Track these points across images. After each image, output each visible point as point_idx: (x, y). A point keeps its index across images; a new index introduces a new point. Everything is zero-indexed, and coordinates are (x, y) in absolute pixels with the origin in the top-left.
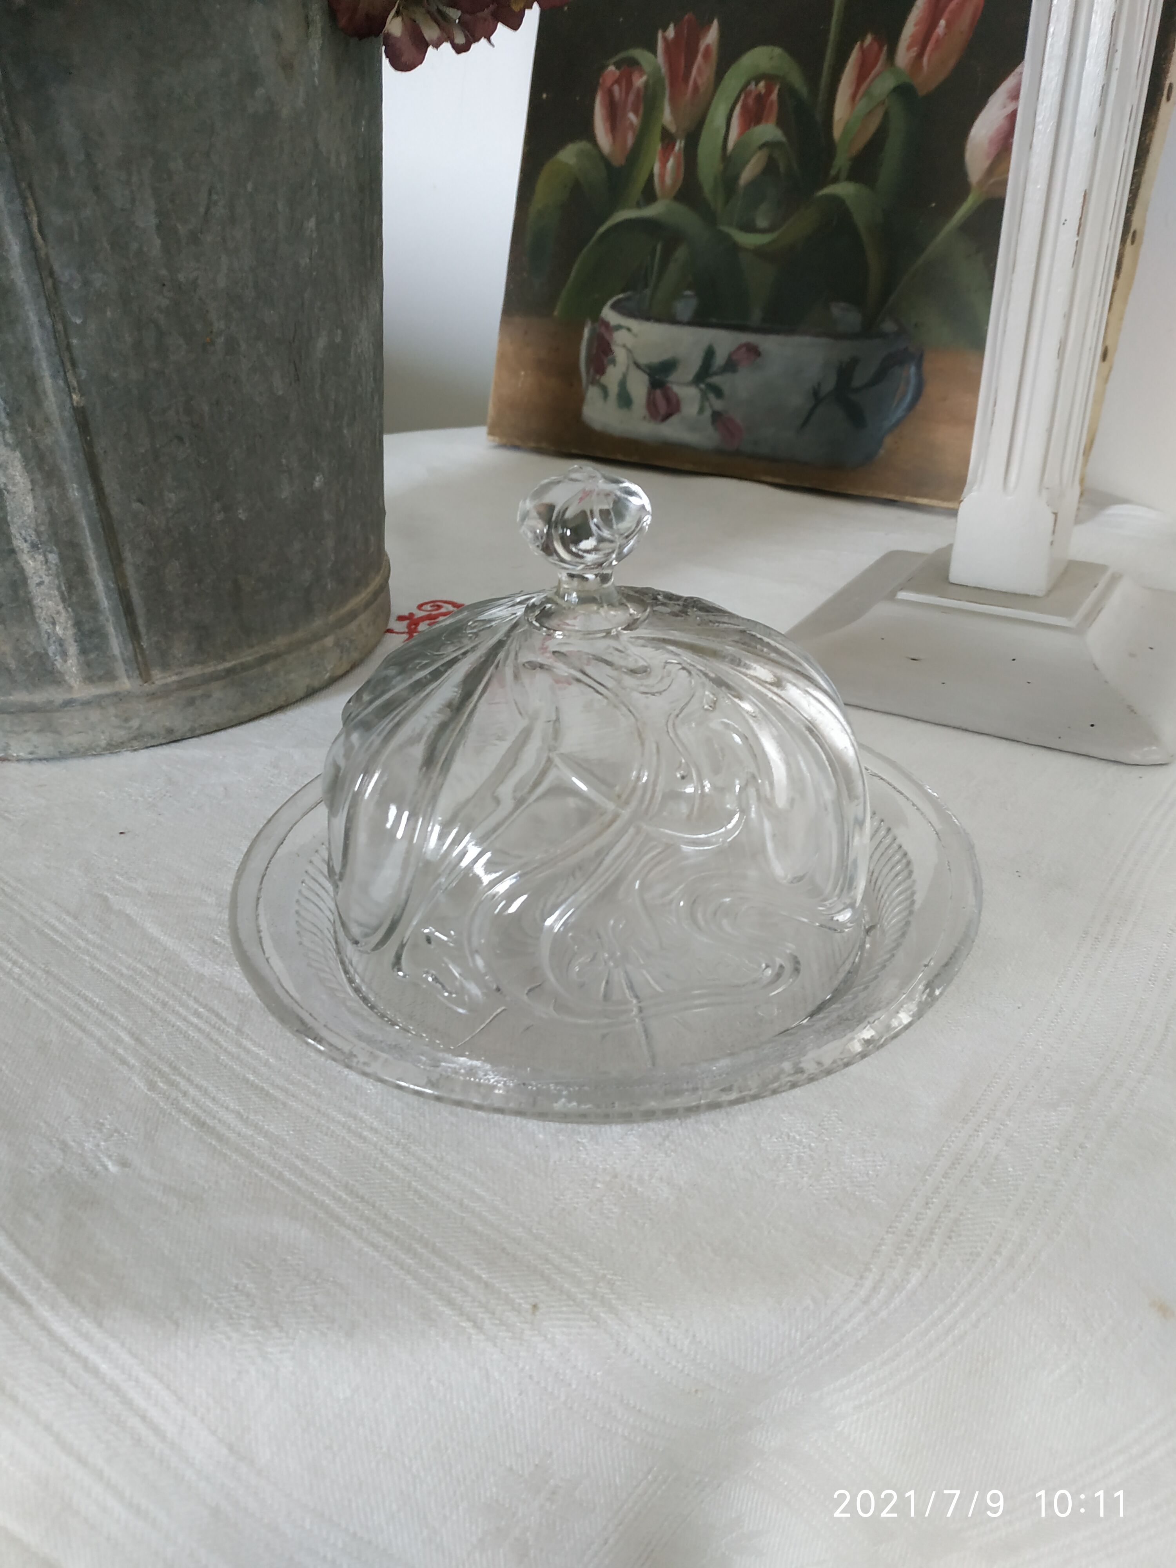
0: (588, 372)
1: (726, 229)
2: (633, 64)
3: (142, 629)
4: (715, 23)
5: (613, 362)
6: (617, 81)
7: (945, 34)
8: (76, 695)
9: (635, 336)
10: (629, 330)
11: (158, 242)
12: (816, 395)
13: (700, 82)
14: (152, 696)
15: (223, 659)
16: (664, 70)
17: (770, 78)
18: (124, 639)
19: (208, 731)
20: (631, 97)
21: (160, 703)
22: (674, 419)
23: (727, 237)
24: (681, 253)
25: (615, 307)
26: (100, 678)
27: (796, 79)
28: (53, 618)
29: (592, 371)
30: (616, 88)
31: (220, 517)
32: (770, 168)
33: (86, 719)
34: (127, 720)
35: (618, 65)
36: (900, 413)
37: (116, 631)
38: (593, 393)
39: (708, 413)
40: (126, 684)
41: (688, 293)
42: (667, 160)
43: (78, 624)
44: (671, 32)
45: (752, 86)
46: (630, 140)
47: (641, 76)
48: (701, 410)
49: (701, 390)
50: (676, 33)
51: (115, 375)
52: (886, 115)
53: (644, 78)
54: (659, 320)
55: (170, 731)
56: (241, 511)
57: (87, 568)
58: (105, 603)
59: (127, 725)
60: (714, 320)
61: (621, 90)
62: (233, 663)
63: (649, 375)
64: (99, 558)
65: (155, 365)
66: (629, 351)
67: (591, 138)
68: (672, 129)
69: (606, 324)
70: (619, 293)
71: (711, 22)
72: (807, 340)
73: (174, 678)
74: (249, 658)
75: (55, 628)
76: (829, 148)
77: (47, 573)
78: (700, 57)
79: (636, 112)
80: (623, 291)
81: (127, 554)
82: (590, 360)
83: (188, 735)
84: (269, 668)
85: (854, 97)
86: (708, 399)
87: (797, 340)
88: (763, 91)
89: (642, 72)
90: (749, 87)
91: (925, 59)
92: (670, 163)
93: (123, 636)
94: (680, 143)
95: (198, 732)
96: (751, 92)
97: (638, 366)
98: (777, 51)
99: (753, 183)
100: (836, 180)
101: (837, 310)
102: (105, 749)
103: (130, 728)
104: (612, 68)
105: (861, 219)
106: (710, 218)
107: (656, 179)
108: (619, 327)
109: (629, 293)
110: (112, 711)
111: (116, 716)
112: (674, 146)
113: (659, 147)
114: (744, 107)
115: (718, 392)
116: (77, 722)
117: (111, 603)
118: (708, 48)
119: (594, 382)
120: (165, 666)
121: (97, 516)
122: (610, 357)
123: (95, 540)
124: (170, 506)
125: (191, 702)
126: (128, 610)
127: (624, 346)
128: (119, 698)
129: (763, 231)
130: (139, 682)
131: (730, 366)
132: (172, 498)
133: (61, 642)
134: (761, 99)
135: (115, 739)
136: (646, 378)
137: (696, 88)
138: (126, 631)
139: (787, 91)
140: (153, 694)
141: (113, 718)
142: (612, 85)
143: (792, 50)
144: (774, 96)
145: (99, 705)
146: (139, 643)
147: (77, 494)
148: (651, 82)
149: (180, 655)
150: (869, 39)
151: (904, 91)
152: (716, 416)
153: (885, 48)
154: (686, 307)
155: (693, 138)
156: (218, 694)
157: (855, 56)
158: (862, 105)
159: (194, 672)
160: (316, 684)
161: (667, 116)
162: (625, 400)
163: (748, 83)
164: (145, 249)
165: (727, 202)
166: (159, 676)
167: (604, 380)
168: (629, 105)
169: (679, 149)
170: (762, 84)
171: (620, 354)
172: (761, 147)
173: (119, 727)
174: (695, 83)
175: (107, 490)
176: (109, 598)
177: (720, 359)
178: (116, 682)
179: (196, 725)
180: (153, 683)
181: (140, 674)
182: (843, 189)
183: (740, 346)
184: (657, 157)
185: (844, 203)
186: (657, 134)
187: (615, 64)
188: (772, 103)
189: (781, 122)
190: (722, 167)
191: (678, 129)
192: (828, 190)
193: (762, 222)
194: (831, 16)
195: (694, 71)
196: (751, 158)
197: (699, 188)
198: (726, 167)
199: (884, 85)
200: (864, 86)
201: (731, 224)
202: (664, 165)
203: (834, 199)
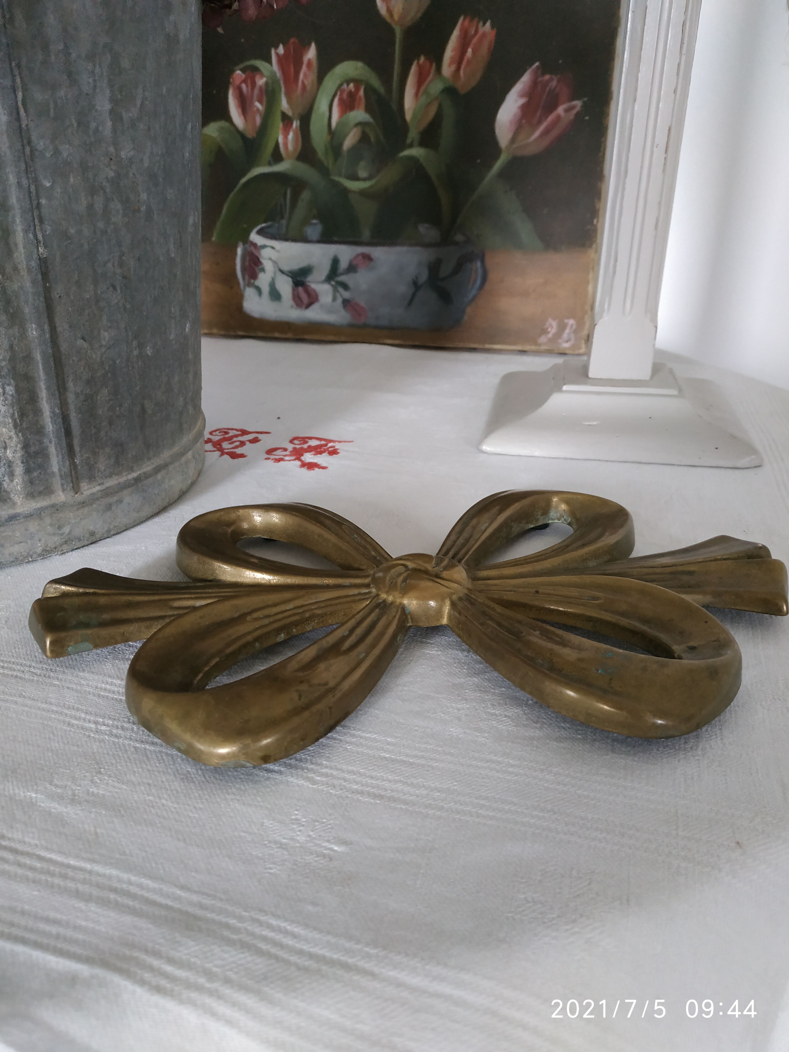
0: (244, 279)
1: (337, 178)
2: (256, 70)
3: (77, 448)
4: (313, 46)
5: (263, 270)
6: (244, 81)
7: (473, 57)
8: (19, 510)
9: (278, 251)
10: (273, 248)
11: (109, 124)
12: (415, 284)
13: (306, 82)
14: (83, 504)
15: (132, 470)
16: (279, 74)
17: (357, 82)
18: (63, 458)
19: (119, 531)
20: (256, 92)
21: (86, 510)
22: (315, 306)
23: (336, 185)
24: (306, 195)
25: (259, 233)
26: (40, 493)
27: (376, 82)
28: (5, 443)
29: (247, 277)
30: (244, 86)
31: (136, 353)
32: (364, 139)
33: (26, 530)
34: (60, 528)
35: (243, 70)
36: (474, 292)
37: (56, 451)
38: (249, 293)
39: (339, 300)
40: (61, 497)
41: (314, 221)
42: (288, 134)
43: (26, 447)
44: (281, 50)
45: (345, 86)
46: (258, 120)
47: (262, 78)
48: (334, 299)
49: (332, 286)
50: (285, 51)
51: (72, 231)
52: (440, 106)
53: (264, 80)
54: (295, 240)
55: (92, 534)
56: (148, 348)
57: (38, 397)
58: (50, 427)
59: (60, 532)
60: (336, 239)
61: (247, 86)
62: (138, 473)
63: (292, 277)
64: (48, 388)
65: (101, 225)
66: (275, 262)
67: (228, 119)
68: (290, 113)
69: (255, 245)
70: (262, 223)
71: (310, 45)
72: (405, 249)
73: (98, 488)
74: (149, 468)
75: (6, 452)
76: (405, 126)
77: (3, 403)
78: (304, 67)
79: (260, 102)
80: (265, 222)
81: (70, 385)
82: (244, 269)
83: (105, 536)
84: (159, 476)
85: (417, 94)
86: (338, 291)
87: (397, 249)
88: (353, 90)
89: (262, 75)
90: (342, 87)
91: (461, 72)
92: (291, 136)
93: (62, 455)
94: (296, 122)
95: (112, 533)
96: (344, 90)
97: (282, 272)
98: (360, 64)
99: (354, 149)
100: (411, 146)
101: (423, 228)
102: (39, 555)
103: (62, 534)
104: (238, 72)
105: (432, 171)
106: (324, 171)
107: (281, 147)
108: (264, 247)
109: (269, 223)
110: (48, 520)
111: (51, 525)
112: (292, 124)
113: (281, 125)
114: (341, 100)
115: (345, 287)
116: (18, 534)
117: (55, 426)
118: (309, 61)
119: (249, 285)
120: (92, 478)
121: (50, 351)
122: (260, 267)
123: (47, 374)
124: (104, 343)
125: (109, 507)
126: (68, 433)
127: (270, 259)
128: (56, 508)
129: (364, 180)
130: (72, 493)
131: (352, 268)
132: (106, 336)
133: (10, 464)
134: (352, 96)
135: (49, 545)
136: (290, 280)
137: (304, 87)
138: (65, 450)
139: (369, 90)
140: (83, 503)
141: (49, 527)
142: (241, 83)
143: (370, 63)
144: (361, 93)
145: (40, 518)
146: (73, 460)
147: (35, 333)
148: (270, 82)
149: (103, 468)
150: (422, 59)
151: (450, 91)
152: (346, 303)
153: (434, 65)
154: (314, 230)
155: (305, 120)
156: (127, 500)
157: (414, 69)
158: (423, 99)
159: (111, 482)
160: (184, 488)
161: (284, 104)
162: (275, 295)
163: (341, 85)
164: (100, 128)
165: (335, 161)
166: (86, 488)
167: (257, 283)
168: (255, 97)
169: (296, 125)
170: (352, 85)
171: (267, 265)
172: (356, 125)
173: (54, 534)
174: (303, 83)
175: (59, 329)
176: (54, 422)
177: (343, 265)
178: (53, 496)
179: (112, 527)
180: (82, 494)
181: (73, 487)
182: (416, 152)
183: (358, 255)
184: (280, 132)
185: (418, 160)
186: (278, 117)
187: (241, 70)
188: (360, 97)
189: (368, 109)
190: (329, 138)
191: (293, 113)
192: (406, 153)
193: (363, 173)
194: (394, 44)
195: (301, 76)
196: (349, 132)
197: (314, 152)
198: (332, 138)
199: (436, 87)
200: (423, 88)
201: (340, 175)
202: (286, 137)
203: (411, 158)
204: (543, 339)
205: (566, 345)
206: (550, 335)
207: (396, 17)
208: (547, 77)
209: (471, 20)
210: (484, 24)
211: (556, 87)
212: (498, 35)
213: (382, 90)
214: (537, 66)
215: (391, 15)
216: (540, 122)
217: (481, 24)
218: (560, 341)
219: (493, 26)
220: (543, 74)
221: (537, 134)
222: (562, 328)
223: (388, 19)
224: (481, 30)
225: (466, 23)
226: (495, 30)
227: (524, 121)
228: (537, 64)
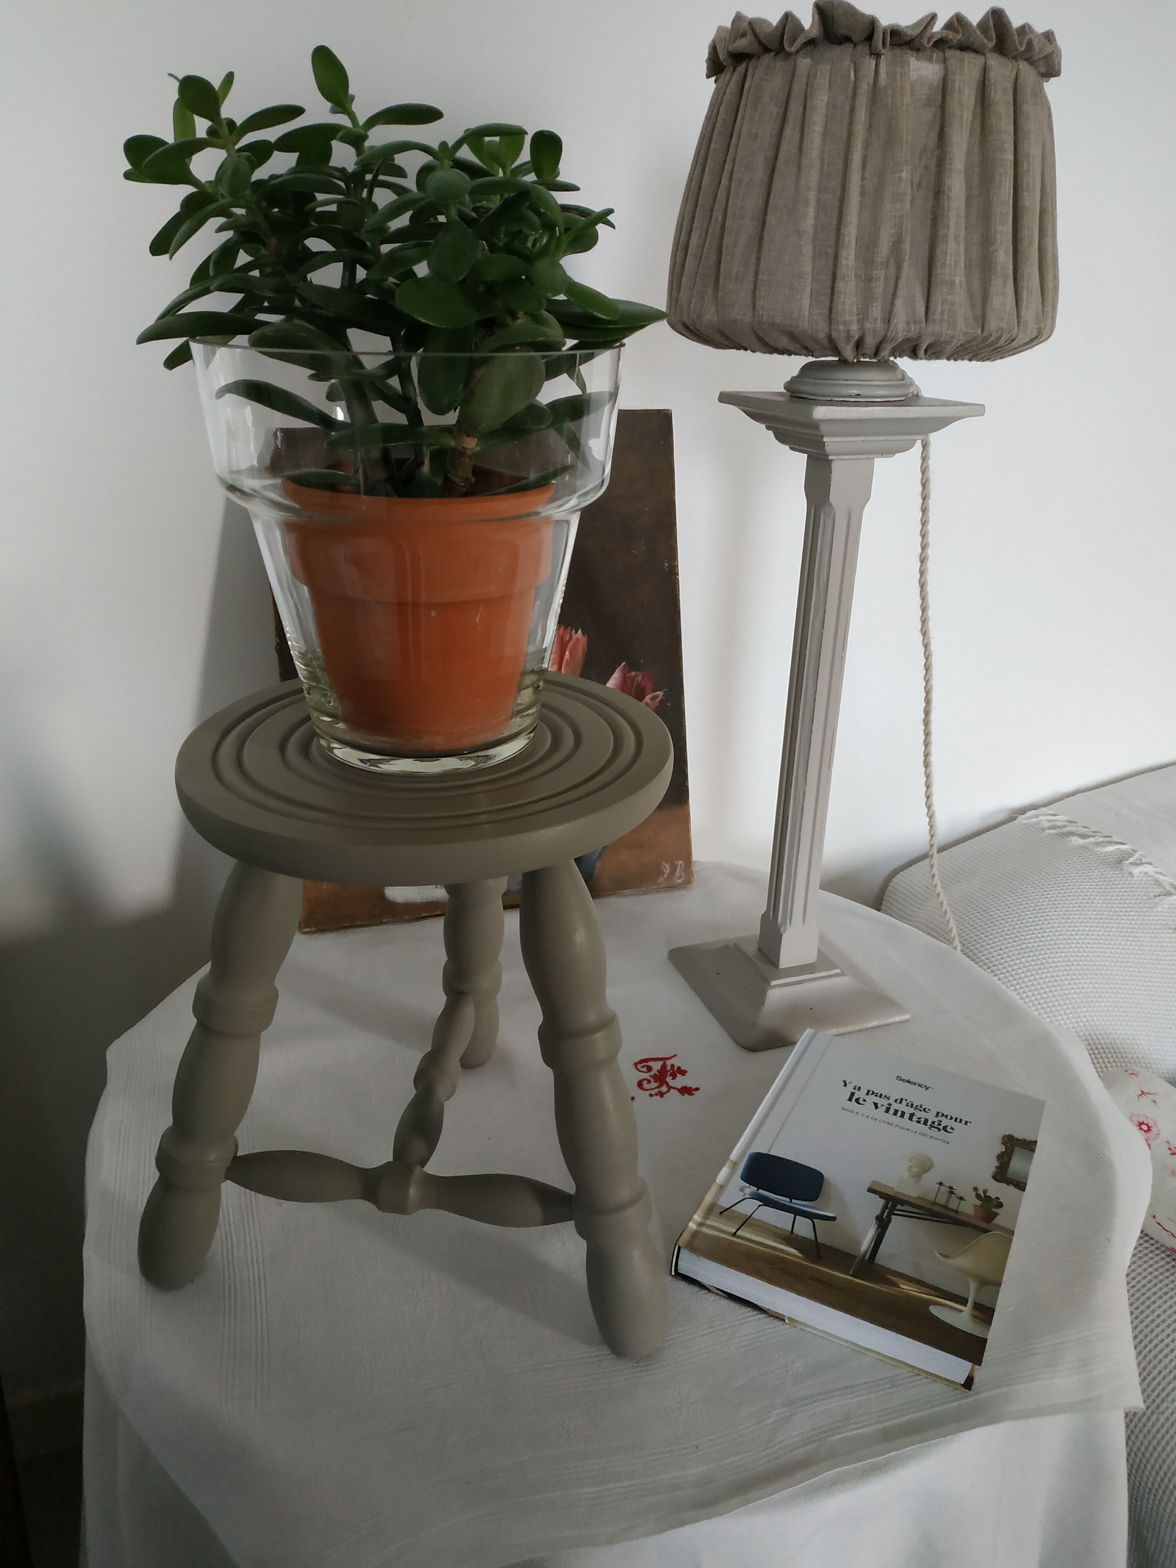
7: (571, 657)
91: (563, 671)
204: (661, 879)
205: (679, 881)
206: (666, 875)
208: (633, 673)
209: (565, 629)
210: (576, 633)
211: (641, 680)
212: (589, 640)
214: (625, 666)
218: (675, 879)
219: (583, 633)
220: (630, 671)
222: (674, 868)
224: (574, 636)
225: (561, 631)
226: (586, 636)
228: (624, 663)
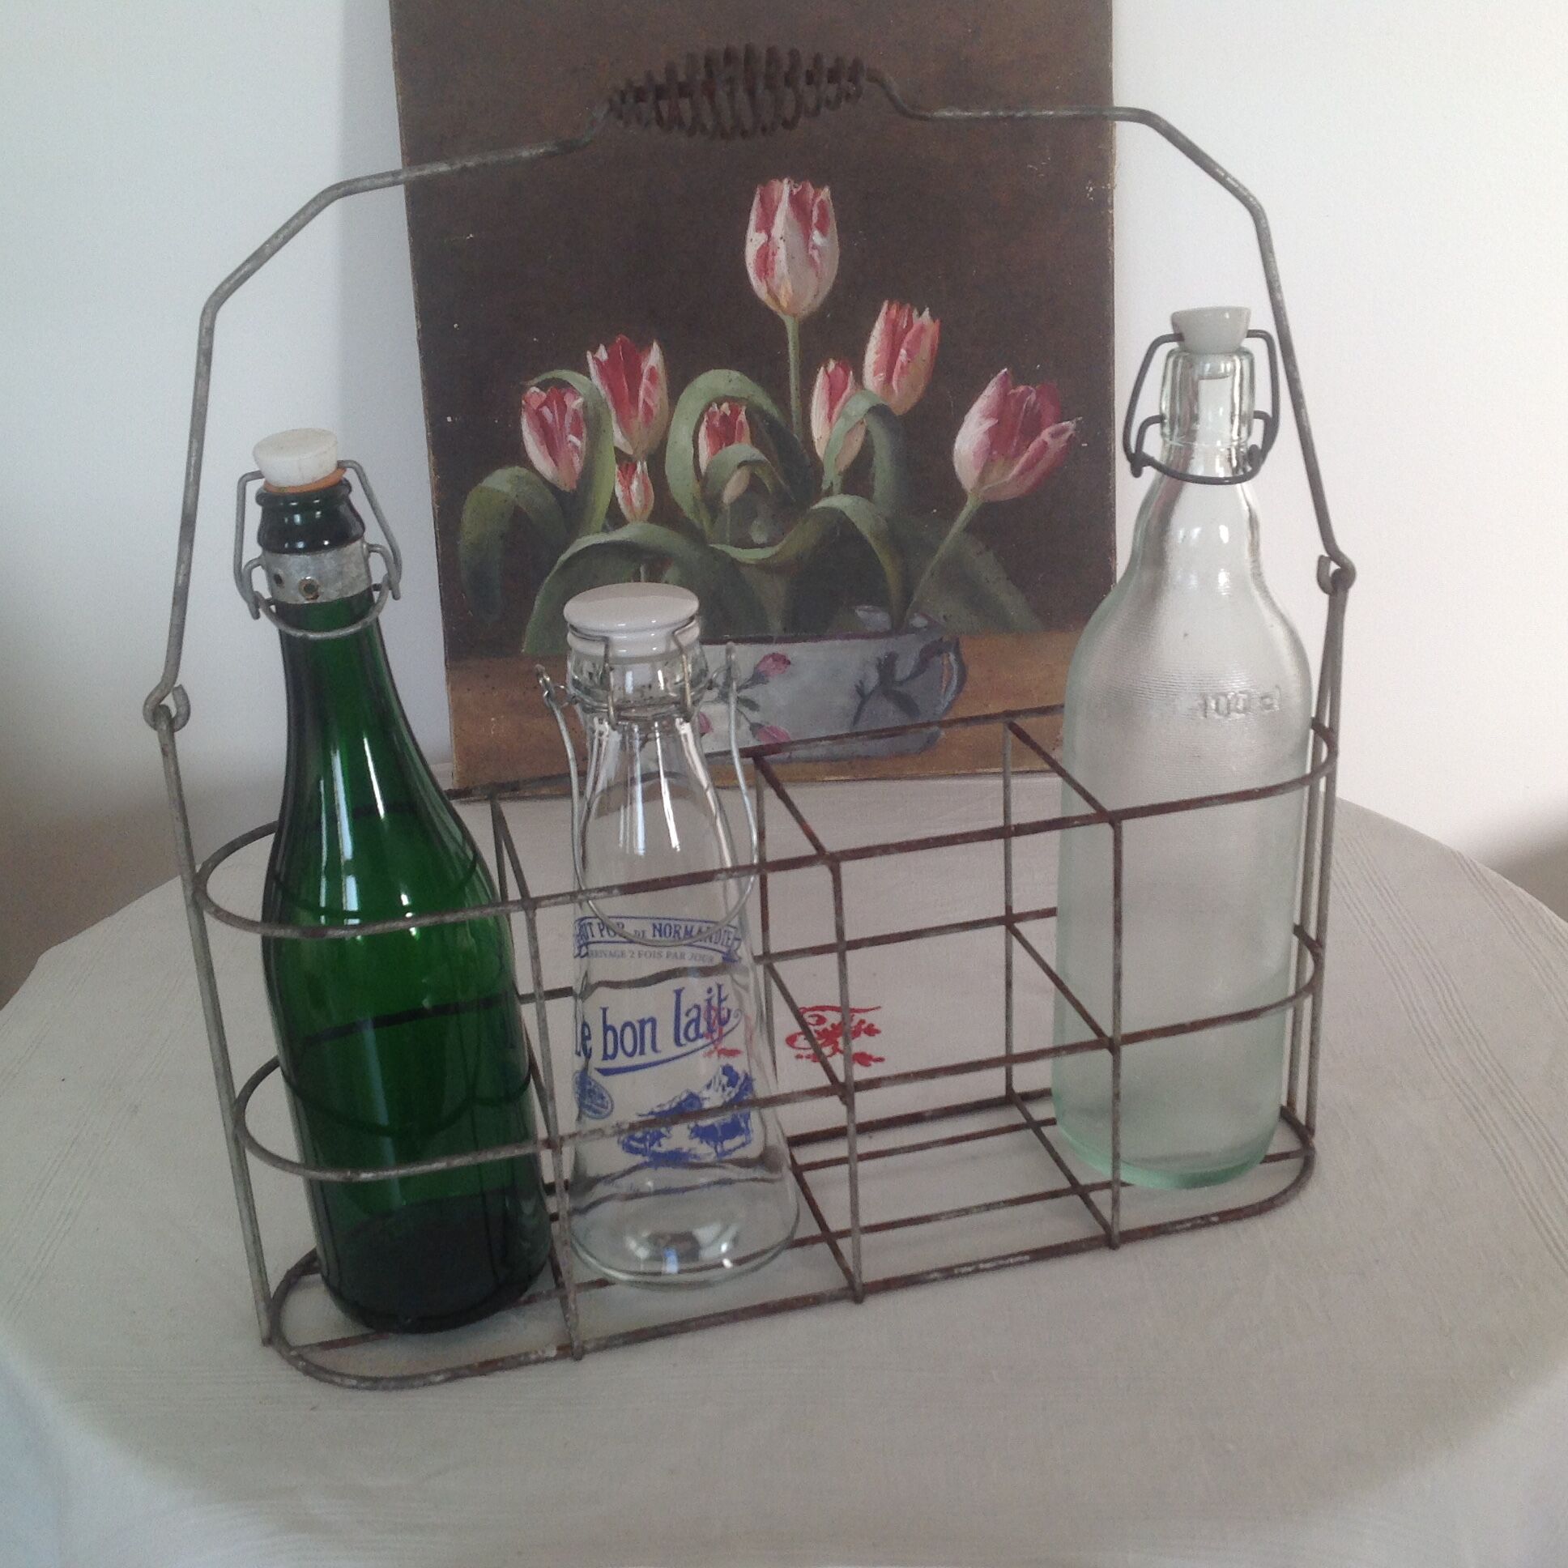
1: (718, 547)
2: (564, 385)
4: (655, 346)
6: (545, 403)
7: (909, 362)
12: (860, 691)
13: (651, 403)
16: (603, 392)
17: (733, 400)
20: (568, 420)
23: (722, 554)
24: (671, 574)
27: (764, 401)
30: (546, 411)
32: (754, 485)
35: (543, 386)
36: (950, 697)
39: (745, 726)
42: (630, 483)
44: (603, 354)
45: (715, 408)
46: (577, 463)
47: (575, 399)
50: (609, 355)
52: (867, 432)
53: (580, 400)
60: (728, 636)
61: (553, 412)
67: (526, 462)
68: (630, 452)
71: (649, 345)
72: (838, 642)
76: (817, 467)
78: (645, 380)
79: (578, 435)
85: (830, 417)
86: (742, 714)
87: (827, 644)
88: (728, 413)
89: (576, 394)
90: (711, 409)
91: (894, 383)
92: (635, 485)
94: (642, 464)
96: (714, 414)
98: (735, 374)
99: (739, 501)
100: (829, 493)
101: (863, 613)
104: (534, 389)
105: (864, 526)
106: (696, 536)
107: (620, 501)
112: (635, 467)
113: (616, 469)
114: (710, 427)
115: (752, 705)
118: (652, 369)
129: (762, 546)
131: (758, 678)
134: (728, 421)
137: (648, 411)
139: (754, 413)
142: (541, 406)
143: (751, 373)
144: (742, 417)
148: (590, 404)
151: (879, 411)
152: (755, 727)
153: (851, 373)
155: (656, 459)
157: (821, 380)
158: (840, 425)
161: (618, 437)
163: (710, 405)
165: (713, 521)
168: (568, 430)
169: (643, 472)
170: (725, 406)
172: (740, 466)
174: (644, 401)
182: (840, 502)
183: (766, 658)
184: (617, 479)
185: (843, 513)
186: (612, 456)
187: (537, 386)
188: (741, 423)
189: (756, 441)
190: (698, 486)
191: (635, 450)
192: (824, 503)
193: (758, 537)
194: (786, 344)
195: (642, 393)
196: (731, 475)
197: (677, 508)
198: (703, 488)
199: (857, 406)
200: (837, 410)
201: (723, 542)
202: (627, 487)
203: (832, 511)
207: (784, 304)
208: (1021, 388)
209: (900, 308)
210: (920, 314)
211: (1035, 404)
212: (943, 329)
213: (774, 412)
214: (1005, 372)
215: (776, 300)
216: (1018, 453)
217: (915, 313)
219: (933, 317)
220: (1015, 386)
221: (1016, 470)
223: (772, 306)
224: (917, 322)
225: (894, 311)
226: (938, 321)
227: (995, 453)
228: (1006, 370)
